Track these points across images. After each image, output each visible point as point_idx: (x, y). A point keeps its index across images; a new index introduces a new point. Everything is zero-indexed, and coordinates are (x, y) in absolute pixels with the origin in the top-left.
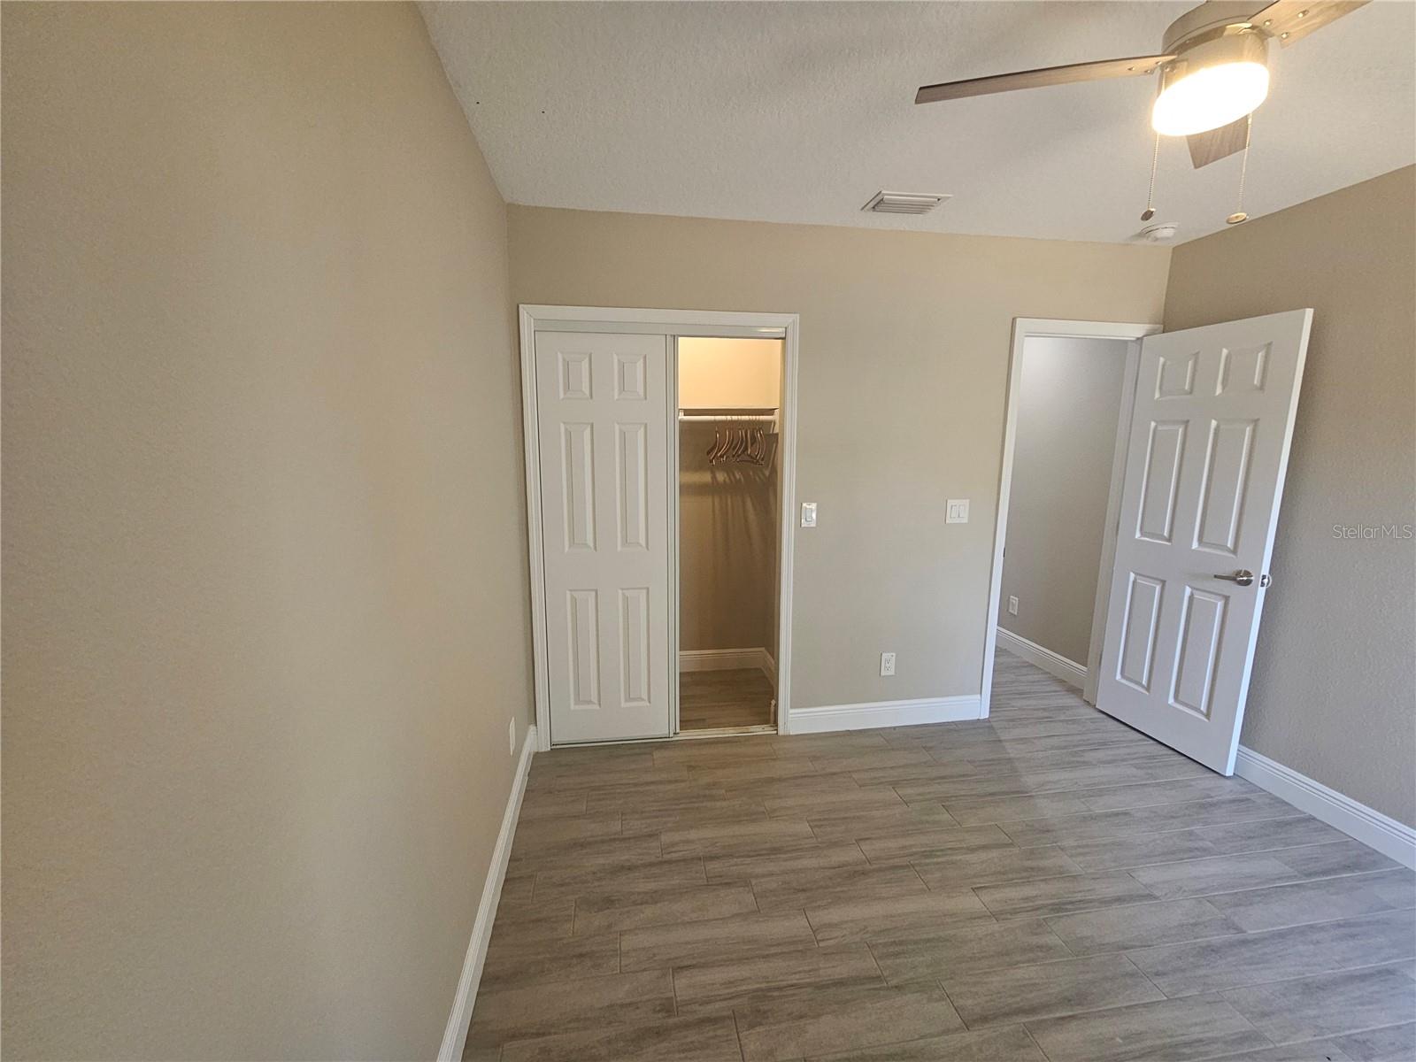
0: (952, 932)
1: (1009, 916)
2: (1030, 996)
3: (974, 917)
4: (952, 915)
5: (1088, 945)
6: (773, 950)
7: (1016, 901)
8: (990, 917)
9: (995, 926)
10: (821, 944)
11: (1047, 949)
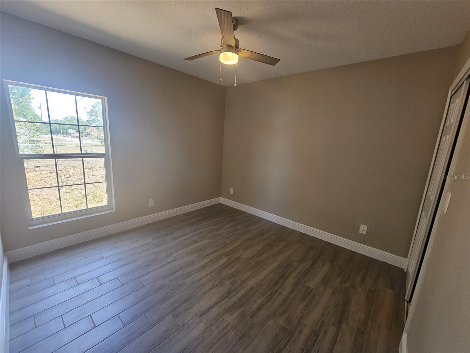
0: (251, 272)
1: (241, 283)
2: (230, 266)
3: (248, 279)
4: (254, 276)
5: (220, 285)
6: (277, 253)
7: (241, 289)
8: (245, 281)
9: (243, 278)
10: (272, 258)
11: (230, 278)
